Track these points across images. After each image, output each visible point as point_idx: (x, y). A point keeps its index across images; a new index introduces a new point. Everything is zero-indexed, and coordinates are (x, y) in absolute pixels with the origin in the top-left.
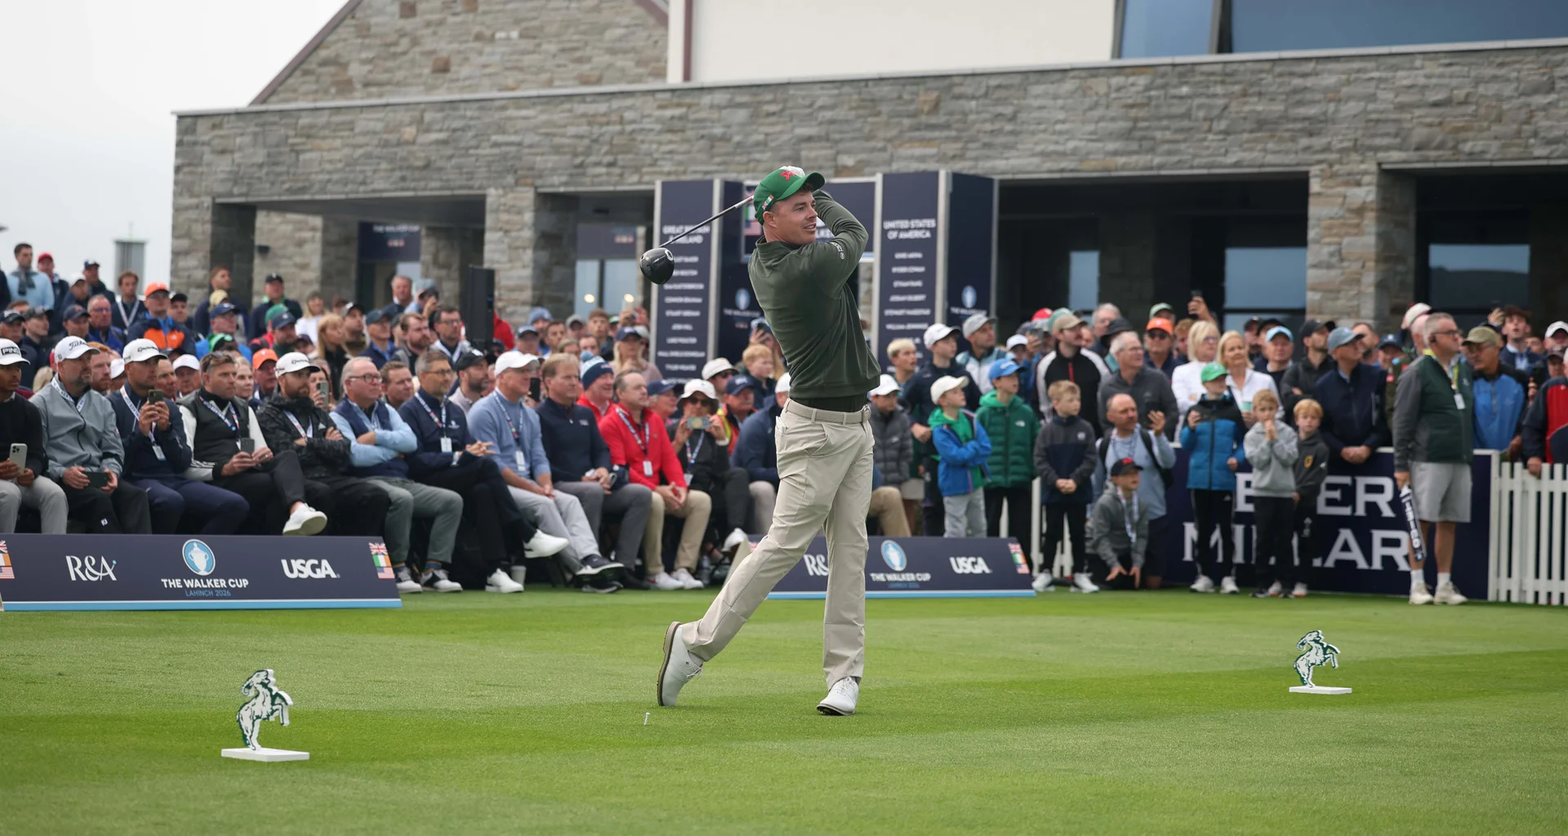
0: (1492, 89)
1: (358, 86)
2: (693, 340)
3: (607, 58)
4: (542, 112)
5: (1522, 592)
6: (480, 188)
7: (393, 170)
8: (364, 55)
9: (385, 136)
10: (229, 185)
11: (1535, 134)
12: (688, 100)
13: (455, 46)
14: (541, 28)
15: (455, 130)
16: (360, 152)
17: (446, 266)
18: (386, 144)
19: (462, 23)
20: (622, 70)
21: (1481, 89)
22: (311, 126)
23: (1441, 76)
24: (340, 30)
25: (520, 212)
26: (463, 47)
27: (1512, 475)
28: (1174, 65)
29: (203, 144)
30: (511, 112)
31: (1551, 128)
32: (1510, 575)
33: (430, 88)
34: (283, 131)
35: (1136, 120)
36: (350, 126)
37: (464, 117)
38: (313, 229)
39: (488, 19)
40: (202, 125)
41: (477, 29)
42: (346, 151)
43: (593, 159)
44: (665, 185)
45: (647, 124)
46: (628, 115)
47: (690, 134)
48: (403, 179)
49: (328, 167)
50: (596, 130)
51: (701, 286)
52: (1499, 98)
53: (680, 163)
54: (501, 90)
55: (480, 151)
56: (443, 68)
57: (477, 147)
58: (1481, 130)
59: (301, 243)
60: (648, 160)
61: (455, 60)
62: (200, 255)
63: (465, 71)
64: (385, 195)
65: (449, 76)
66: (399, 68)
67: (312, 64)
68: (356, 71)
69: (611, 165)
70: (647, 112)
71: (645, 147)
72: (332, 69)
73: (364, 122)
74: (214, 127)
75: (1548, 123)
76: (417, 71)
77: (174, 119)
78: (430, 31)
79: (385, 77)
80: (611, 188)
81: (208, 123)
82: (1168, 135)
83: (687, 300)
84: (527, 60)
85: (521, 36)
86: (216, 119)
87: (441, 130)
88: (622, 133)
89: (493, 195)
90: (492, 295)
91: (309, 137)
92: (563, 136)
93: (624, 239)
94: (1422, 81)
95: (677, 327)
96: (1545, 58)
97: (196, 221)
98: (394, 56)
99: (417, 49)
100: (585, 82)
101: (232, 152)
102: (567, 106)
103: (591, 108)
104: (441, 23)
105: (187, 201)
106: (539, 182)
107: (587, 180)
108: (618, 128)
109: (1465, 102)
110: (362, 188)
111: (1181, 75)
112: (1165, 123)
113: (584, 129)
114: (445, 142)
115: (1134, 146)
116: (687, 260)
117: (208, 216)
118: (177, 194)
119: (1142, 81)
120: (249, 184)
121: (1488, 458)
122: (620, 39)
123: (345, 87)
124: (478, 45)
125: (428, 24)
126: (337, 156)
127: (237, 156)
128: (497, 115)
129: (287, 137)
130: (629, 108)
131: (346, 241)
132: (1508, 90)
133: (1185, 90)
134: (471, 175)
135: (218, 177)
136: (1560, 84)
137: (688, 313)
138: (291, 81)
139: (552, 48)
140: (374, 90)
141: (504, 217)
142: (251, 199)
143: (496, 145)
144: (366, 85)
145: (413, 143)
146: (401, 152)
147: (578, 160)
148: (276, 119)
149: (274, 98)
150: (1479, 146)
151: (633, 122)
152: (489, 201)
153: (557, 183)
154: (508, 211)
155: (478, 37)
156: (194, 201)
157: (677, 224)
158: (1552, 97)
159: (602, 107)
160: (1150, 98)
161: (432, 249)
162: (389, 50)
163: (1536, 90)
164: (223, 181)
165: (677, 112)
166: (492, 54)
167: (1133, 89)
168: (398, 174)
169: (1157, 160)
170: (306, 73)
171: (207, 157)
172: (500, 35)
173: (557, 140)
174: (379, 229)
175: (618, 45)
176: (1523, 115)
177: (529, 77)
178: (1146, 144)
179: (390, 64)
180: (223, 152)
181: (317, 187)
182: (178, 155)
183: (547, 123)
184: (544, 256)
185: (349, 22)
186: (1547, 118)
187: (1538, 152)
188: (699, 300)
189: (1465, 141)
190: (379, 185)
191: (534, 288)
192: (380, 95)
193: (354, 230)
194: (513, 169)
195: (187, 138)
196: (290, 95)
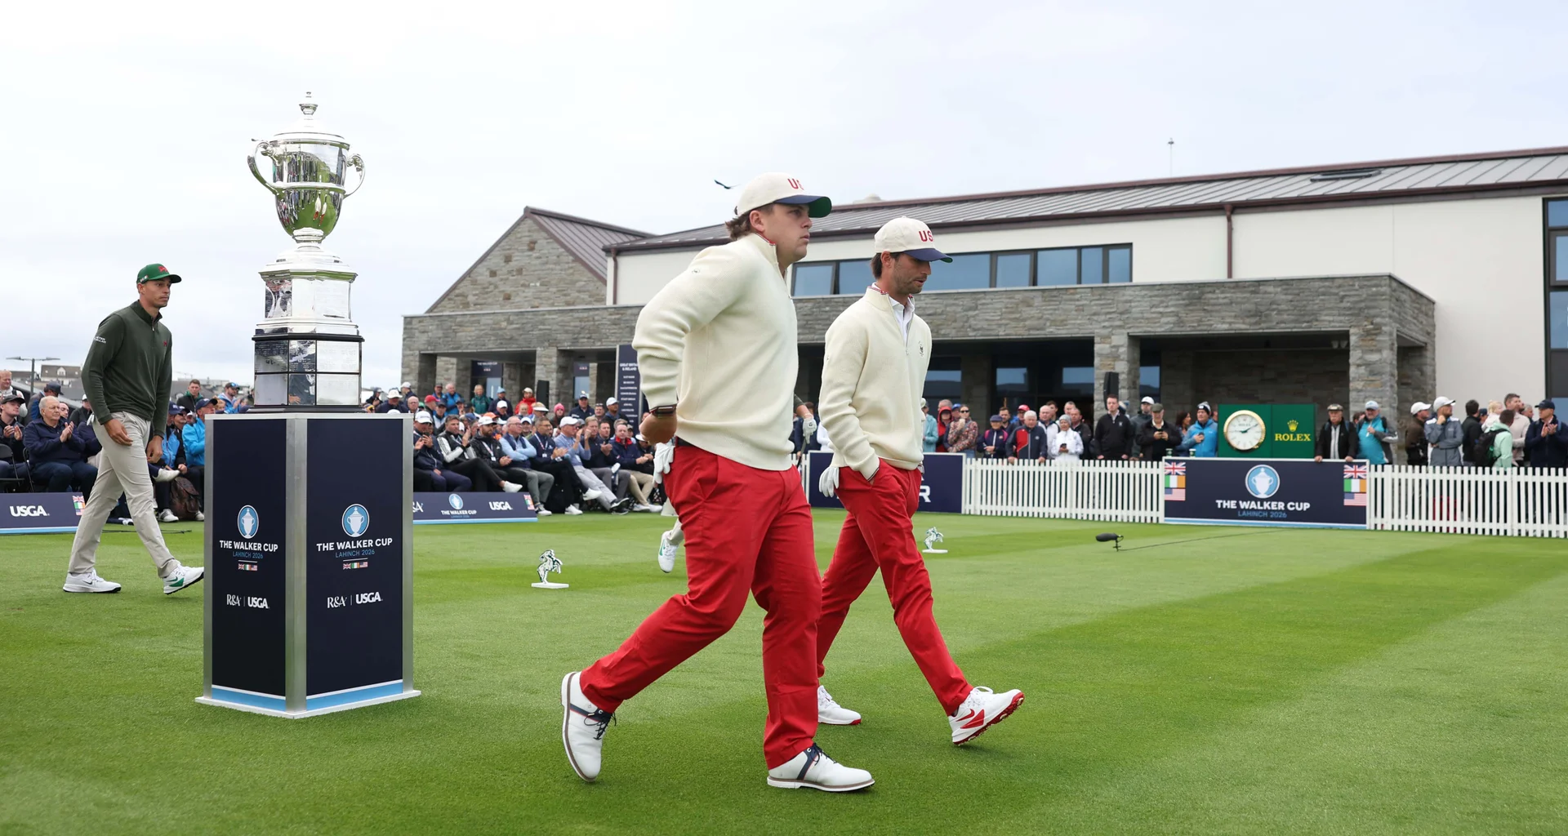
0: (954, 308)
1: (472, 305)
2: (633, 410)
3: (577, 294)
4: (559, 317)
5: (975, 510)
6: (534, 347)
7: (497, 340)
8: (474, 292)
9: (494, 326)
10: (426, 346)
11: (970, 327)
12: (622, 312)
13: (513, 289)
14: (549, 282)
15: (523, 324)
16: (483, 332)
17: (514, 379)
18: (494, 329)
19: (516, 280)
20: (583, 299)
21: (948, 309)
22: (462, 322)
23: (932, 303)
24: (464, 282)
25: (550, 357)
26: (516, 289)
27: (971, 463)
28: (823, 299)
29: (416, 329)
30: (547, 316)
31: (976, 325)
32: (970, 503)
33: (502, 306)
34: (450, 324)
35: (807, 321)
36: (478, 322)
37: (527, 318)
38: (453, 364)
39: (527, 278)
40: (415, 321)
41: (522, 282)
42: (477, 332)
43: (582, 336)
44: (620, 347)
45: (604, 322)
46: (596, 318)
47: (622, 325)
48: (501, 343)
49: (469, 339)
50: (583, 324)
51: (636, 388)
52: (956, 313)
53: (618, 338)
54: (532, 307)
55: (534, 333)
56: (508, 298)
57: (532, 331)
58: (948, 325)
59: (447, 370)
60: (605, 336)
61: (513, 294)
62: (414, 375)
63: (517, 299)
64: (493, 350)
65: (511, 301)
66: (489, 297)
67: (452, 296)
68: (471, 299)
69: (589, 338)
70: (604, 316)
71: (604, 331)
72: (460, 298)
73: (484, 320)
74: (420, 322)
75: (975, 322)
76: (497, 299)
77: (403, 318)
78: (502, 282)
79: (483, 301)
80: (589, 348)
81: (417, 320)
82: (820, 327)
83: (630, 394)
84: (543, 295)
85: (541, 285)
86: (420, 319)
87: (517, 324)
88: (594, 325)
89: (539, 350)
90: (548, 392)
91: (460, 326)
92: (569, 326)
93: (583, 368)
94: (924, 305)
95: (626, 405)
96: (974, 296)
97: (412, 361)
98: (487, 293)
99: (497, 290)
100: (568, 304)
101: (427, 332)
102: (571, 314)
103: (581, 315)
104: (507, 279)
105: (408, 352)
106: (559, 345)
107: (579, 344)
108: (592, 323)
109: (941, 314)
110: (483, 347)
111: (826, 303)
112: (819, 322)
113: (578, 324)
114: (518, 329)
115: (807, 331)
116: (630, 377)
117: (417, 359)
118: (404, 350)
119: (810, 305)
120: (435, 346)
121: (961, 457)
122: (584, 286)
123: (466, 305)
124: (523, 288)
125: (502, 280)
126: (473, 334)
127: (430, 334)
128: (541, 318)
129: (451, 326)
130: (597, 315)
131: (466, 369)
132: (959, 309)
133: (827, 309)
134: (530, 342)
135: (422, 343)
136: (980, 307)
137: (630, 399)
138: (443, 303)
139: (554, 290)
140: (479, 306)
141: (544, 359)
142: (436, 352)
143: (540, 330)
144: (475, 305)
145: (505, 329)
146: (500, 332)
147: (576, 336)
148: (446, 319)
149: (435, 310)
150: (948, 331)
151: (598, 320)
152: (537, 352)
153: (567, 346)
154: (545, 357)
155: (523, 285)
156: (411, 352)
157: (626, 363)
158: (977, 312)
159: (585, 315)
160: (813, 312)
161: (508, 372)
162: (485, 290)
163: (970, 309)
164: (424, 344)
165: (617, 316)
166: (529, 292)
167: (806, 308)
168: (499, 341)
169: (816, 337)
170: (450, 299)
171: (417, 334)
172: (532, 284)
173: (567, 328)
174: (480, 364)
175: (582, 289)
176: (965, 319)
177: (544, 302)
178: (812, 330)
179: (486, 296)
180: (424, 332)
181: (464, 347)
182: (404, 333)
183: (562, 321)
184: (561, 375)
185: (468, 278)
186: (975, 320)
187: (971, 334)
188: (635, 394)
189: (941, 329)
190: (490, 346)
191: (557, 389)
192: (481, 310)
193: (470, 365)
194: (548, 340)
195: (409, 326)
196: (443, 308)
